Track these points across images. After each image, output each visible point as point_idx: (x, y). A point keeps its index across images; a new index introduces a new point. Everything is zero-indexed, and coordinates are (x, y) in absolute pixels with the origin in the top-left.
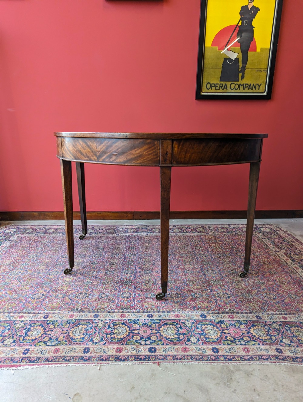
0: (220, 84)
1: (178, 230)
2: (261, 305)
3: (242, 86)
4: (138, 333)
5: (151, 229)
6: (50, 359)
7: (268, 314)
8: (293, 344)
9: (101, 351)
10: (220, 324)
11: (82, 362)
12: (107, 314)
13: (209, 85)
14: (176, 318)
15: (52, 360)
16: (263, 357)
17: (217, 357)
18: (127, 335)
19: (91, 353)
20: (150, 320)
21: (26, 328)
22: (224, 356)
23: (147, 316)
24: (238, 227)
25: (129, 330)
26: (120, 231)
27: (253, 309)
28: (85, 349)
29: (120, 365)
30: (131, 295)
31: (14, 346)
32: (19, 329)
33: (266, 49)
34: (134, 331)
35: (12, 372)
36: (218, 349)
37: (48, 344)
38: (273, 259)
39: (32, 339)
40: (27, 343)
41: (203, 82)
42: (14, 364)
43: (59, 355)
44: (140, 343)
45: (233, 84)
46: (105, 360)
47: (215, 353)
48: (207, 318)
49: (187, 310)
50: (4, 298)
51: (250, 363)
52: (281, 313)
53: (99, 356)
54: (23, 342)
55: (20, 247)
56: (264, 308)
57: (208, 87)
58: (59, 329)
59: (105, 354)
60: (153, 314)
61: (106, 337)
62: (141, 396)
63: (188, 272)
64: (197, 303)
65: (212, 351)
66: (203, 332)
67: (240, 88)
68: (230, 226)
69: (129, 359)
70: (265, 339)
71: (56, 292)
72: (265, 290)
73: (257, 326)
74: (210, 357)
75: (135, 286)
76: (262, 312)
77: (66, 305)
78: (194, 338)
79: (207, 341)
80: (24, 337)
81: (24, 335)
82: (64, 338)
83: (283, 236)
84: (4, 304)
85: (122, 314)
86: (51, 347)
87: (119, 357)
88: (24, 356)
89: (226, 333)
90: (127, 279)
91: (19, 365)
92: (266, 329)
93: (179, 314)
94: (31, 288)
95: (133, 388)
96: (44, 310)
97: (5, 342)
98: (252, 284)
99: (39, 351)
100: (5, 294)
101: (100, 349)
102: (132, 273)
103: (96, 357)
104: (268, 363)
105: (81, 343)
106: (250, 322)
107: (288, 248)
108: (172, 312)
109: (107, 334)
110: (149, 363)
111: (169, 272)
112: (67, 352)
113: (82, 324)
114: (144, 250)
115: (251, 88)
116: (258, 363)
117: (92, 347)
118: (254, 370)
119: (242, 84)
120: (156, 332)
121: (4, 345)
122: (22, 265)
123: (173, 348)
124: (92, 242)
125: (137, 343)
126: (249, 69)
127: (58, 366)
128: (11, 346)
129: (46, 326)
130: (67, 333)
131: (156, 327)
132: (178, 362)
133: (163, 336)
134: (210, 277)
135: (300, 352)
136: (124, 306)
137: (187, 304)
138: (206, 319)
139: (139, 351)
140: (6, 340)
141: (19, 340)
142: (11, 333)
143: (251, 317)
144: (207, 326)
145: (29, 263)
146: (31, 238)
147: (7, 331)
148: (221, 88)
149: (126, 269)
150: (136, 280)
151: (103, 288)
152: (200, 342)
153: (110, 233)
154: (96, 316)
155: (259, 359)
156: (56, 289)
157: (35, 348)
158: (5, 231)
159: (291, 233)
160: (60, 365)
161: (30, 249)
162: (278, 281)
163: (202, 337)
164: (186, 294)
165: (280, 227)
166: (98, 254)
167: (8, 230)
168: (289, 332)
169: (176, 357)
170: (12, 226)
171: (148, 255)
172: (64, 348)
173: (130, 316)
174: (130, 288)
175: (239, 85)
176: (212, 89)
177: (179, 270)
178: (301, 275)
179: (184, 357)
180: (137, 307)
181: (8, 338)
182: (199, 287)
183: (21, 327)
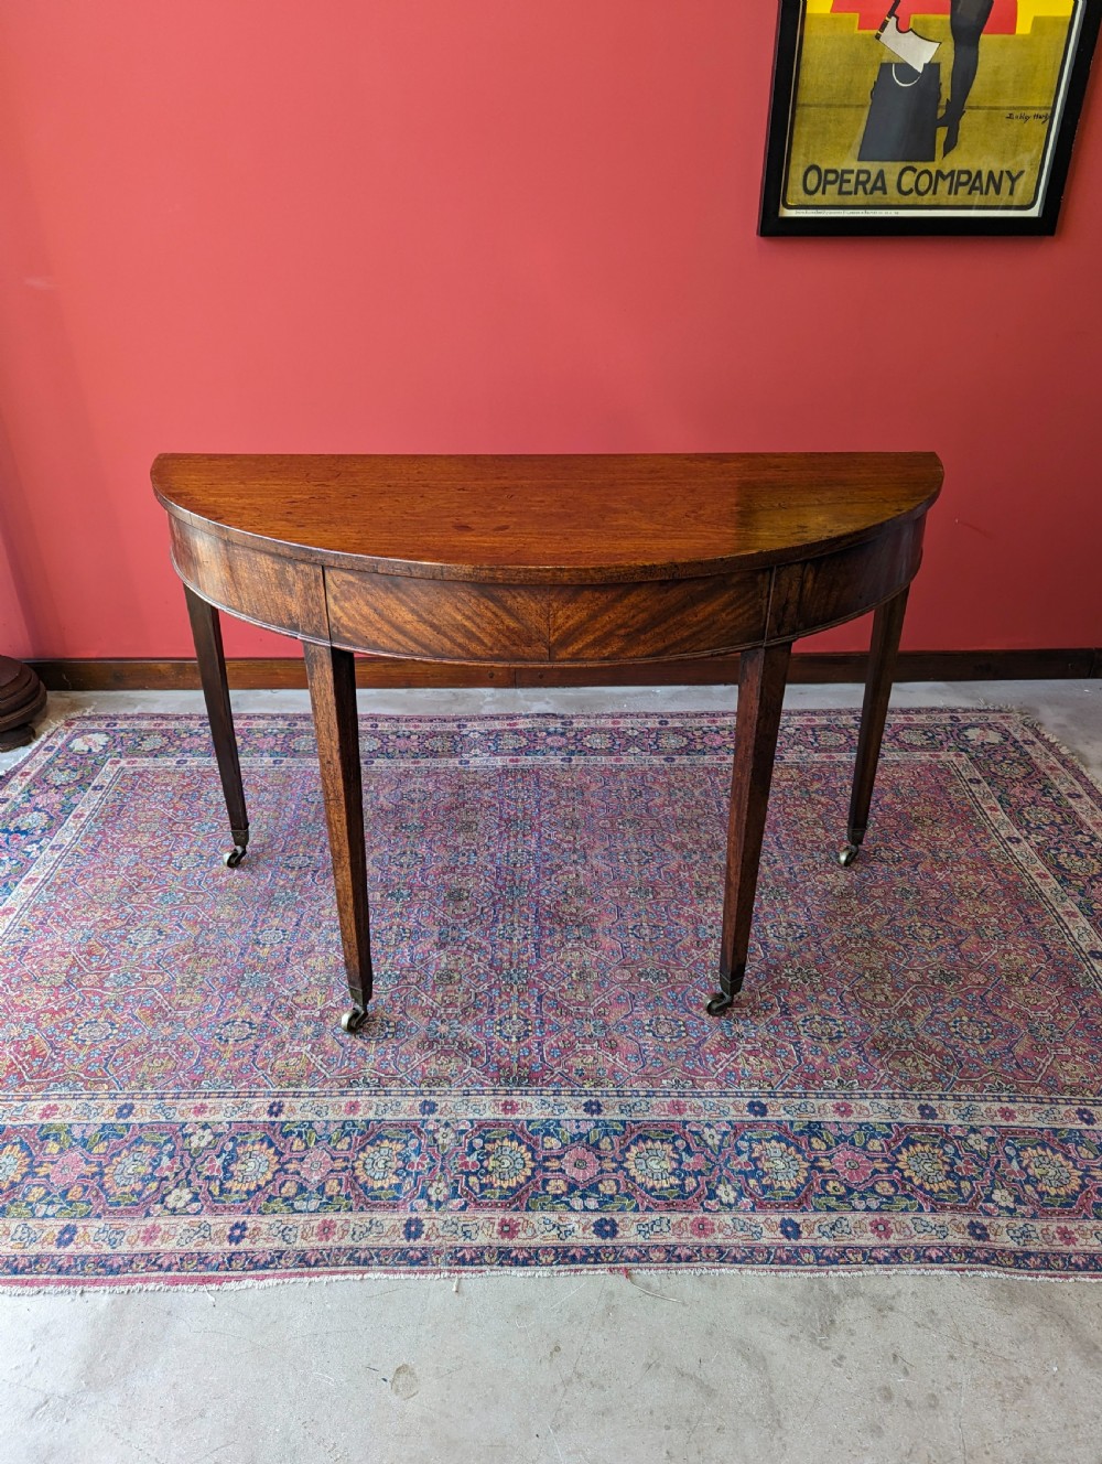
0: (860, 172)
1: (674, 743)
2: (938, 1065)
3: (944, 178)
4: (561, 1170)
5: (579, 736)
6: (311, 1257)
7: (957, 1098)
8: (1023, 1209)
9: (456, 1233)
10: (805, 1138)
11: (401, 1268)
12: (460, 1099)
13: (813, 179)
14: (672, 1117)
15: (317, 1261)
16: (927, 1253)
17: (796, 1252)
18: (528, 1179)
19: (428, 1237)
20: (592, 1125)
21: (223, 1151)
22: (816, 1248)
23: (583, 1107)
24: (890, 727)
25: (533, 1160)
26: (473, 744)
27: (913, 1082)
28: (409, 1224)
29: (515, 1276)
30: (530, 1028)
31: (197, 1213)
32: (200, 1154)
33: (1056, 21)
34: (547, 1164)
35: (212, 1299)
36: (798, 1226)
37: (297, 1205)
38: (997, 875)
39: (248, 1190)
40: (234, 1202)
41: (793, 162)
42: (210, 1273)
43: (337, 1245)
44: (567, 1203)
45: (908, 173)
46: (472, 1262)
47: (789, 1239)
48: (769, 1117)
49: (708, 1083)
50: (131, 1037)
51: (888, 1272)
52: (999, 1097)
53: (451, 1247)
54: (222, 1198)
55: (136, 818)
57: (811, 186)
58: (321, 1156)
59: (468, 1240)
60: (601, 1102)
61: (467, 1182)
62: (580, 1376)
63: (709, 931)
64: (737, 1057)
65: (782, 1232)
66: (756, 1166)
67: (939, 188)
69: (540, 1258)
70: (941, 1191)
71: (290, 1016)
72: (955, 1007)
73: (918, 1145)
74: (772, 1251)
75: (540, 990)
76: (940, 1092)
77: (330, 1065)
78: (729, 1187)
79: (765, 1196)
80: (222, 1184)
81: (221, 1176)
82: (340, 1184)
83: (1043, 767)
84: (137, 1060)
85: (506, 1103)
86: (306, 1218)
87: (511, 1252)
88: (234, 1247)
89: (825, 1169)
90: (511, 964)
91: (226, 1277)
92: (945, 1153)
93: (683, 1100)
94: (209, 998)
95: (557, 1349)
96: (266, 1086)
97: (170, 1201)
98: (917, 982)
99: (274, 1231)
100: (131, 1021)
101: (453, 1223)
103: (442, 1252)
104: (942, 1272)
105: (394, 1205)
106: (901, 1129)
107: (1052, 823)
108: (661, 1094)
109: (468, 1174)
110: (597, 1272)
112: (358, 1233)
113: (387, 1137)
114: (560, 836)
115: (980, 188)
116: (911, 1272)
117: (428, 1216)
118: (899, 1293)
119: (946, 172)
120: (614, 1165)
121: (167, 1212)
122: (162, 899)
123: (665, 1221)
124: (382, 799)
125: (558, 1206)
126: (978, 108)
127: (337, 1281)
128: (188, 1213)
129: (282, 1144)
130: (347, 1168)
131: (613, 1148)
132: (682, 1269)
133: (634, 1181)
134: (783, 955)
135: (1040, 1235)
136: (511, 1071)
137: (707, 1062)
138: (765, 1118)
139: (565, 1232)
140: (170, 1193)
141: (210, 1192)
142: (181, 1167)
143: (903, 1112)
144: (768, 1145)
145: (180, 891)
146: (168, 780)
147: (166, 1162)
148: (860, 187)
149: (504, 918)
150: (543, 969)
151: (439, 999)
152: (745, 1200)
153: (437, 751)
154: (429, 1107)
155: (916, 1260)
156: (290, 1003)
157: (261, 1220)
158: (71, 741)
159: (1073, 754)
160: (343, 1277)
161: (172, 830)
162: (1002, 968)
163: (752, 1182)
164: (703, 1024)
165: (1039, 724)
166: (405, 853)
167: (80, 740)
168: (1014, 1163)
169: (677, 1252)
170: (89, 718)
171: (575, 857)
172: (347, 1221)
173: (532, 1108)
174: (524, 1000)
175: (934, 175)
176: (827, 195)
177: (682, 921)
178: (1083, 945)
179: (699, 1251)
180: (552, 1074)
181: (176, 1187)
182: (745, 995)
183: (205, 1148)
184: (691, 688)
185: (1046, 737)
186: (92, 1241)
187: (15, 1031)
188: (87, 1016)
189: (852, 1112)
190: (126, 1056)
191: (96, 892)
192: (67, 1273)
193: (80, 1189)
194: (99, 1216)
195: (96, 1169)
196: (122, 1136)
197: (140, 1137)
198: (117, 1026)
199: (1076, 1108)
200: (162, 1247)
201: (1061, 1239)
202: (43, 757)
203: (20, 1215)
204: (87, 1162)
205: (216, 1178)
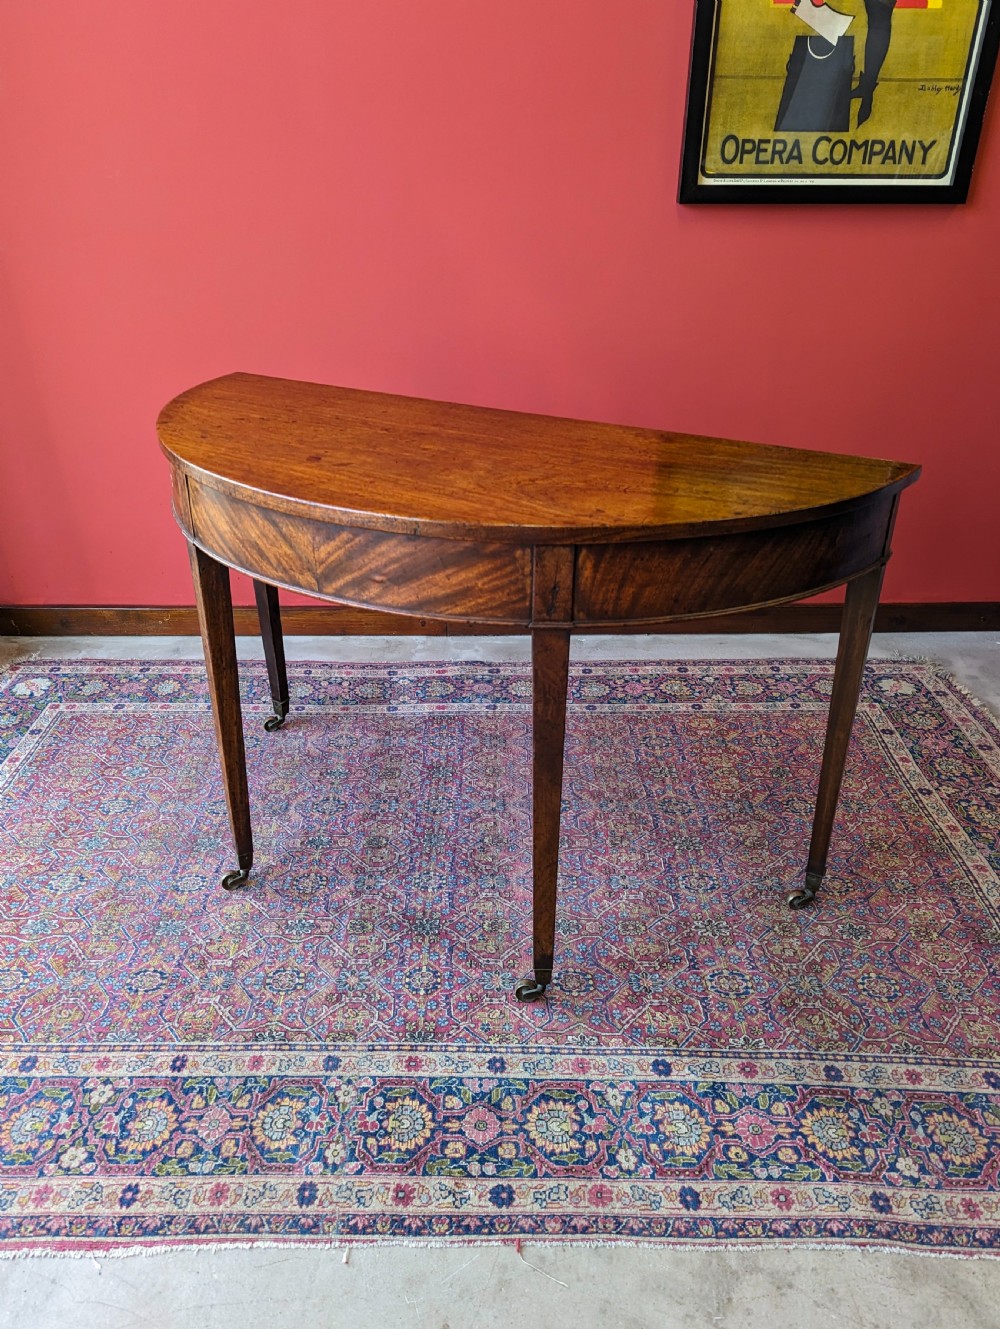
0: (777, 142)
1: (596, 691)
2: (844, 1023)
3: (858, 148)
4: (461, 1132)
5: (505, 684)
6: (202, 1222)
7: (864, 1059)
8: (928, 1179)
9: (349, 1199)
10: (709, 1100)
11: (294, 1236)
12: (364, 1054)
13: (730, 148)
14: (576, 1076)
15: (207, 1227)
16: (828, 1226)
17: (695, 1223)
18: (427, 1140)
19: (321, 1203)
20: (495, 1083)
21: (122, 1108)
22: (715, 1219)
23: (487, 1065)
24: (807, 676)
25: (433, 1120)
26: (402, 691)
27: (819, 1041)
28: (302, 1189)
29: (407, 1246)
30: (439, 980)
31: (91, 1174)
32: (100, 1110)
34: (447, 1125)
35: (97, 1266)
36: (697, 1195)
37: (191, 1166)
38: (907, 827)
39: (144, 1149)
40: (128, 1163)
41: (711, 132)
43: (229, 1211)
44: (465, 1168)
45: (824, 142)
46: (364, 1232)
47: (688, 1209)
48: (673, 1077)
49: (613, 1040)
50: (41, 986)
51: (789, 1247)
52: (906, 1058)
53: (343, 1215)
54: (117, 1158)
55: (69, 762)
57: (729, 155)
58: (220, 1114)
59: (361, 1208)
60: (505, 1059)
61: (365, 1143)
63: (622, 882)
64: (644, 1012)
65: (681, 1202)
66: (658, 1129)
67: (853, 157)
68: (778, 670)
69: (434, 1227)
70: (845, 1158)
71: (203, 964)
72: (863, 963)
73: (824, 1109)
74: (671, 1222)
75: (451, 941)
76: (846, 1052)
77: (237, 1018)
78: (630, 1152)
79: (666, 1162)
80: (118, 1143)
81: (118, 1135)
82: (237, 1145)
83: (954, 719)
84: (46, 1010)
85: (410, 1060)
86: (200, 1181)
87: (404, 1220)
88: (124, 1211)
89: (729, 1134)
90: (424, 913)
91: (114, 1242)
92: (850, 1118)
93: (588, 1058)
94: (123, 947)
96: (171, 1039)
97: (65, 1160)
98: (826, 937)
99: (167, 1194)
100: (43, 970)
101: (348, 1189)
102: (440, 887)
103: (334, 1219)
104: (844, 1247)
105: (289, 1168)
106: (805, 1092)
107: (964, 775)
108: (566, 1051)
110: (491, 1244)
111: (560, 881)
112: (250, 1198)
113: (288, 1095)
114: (481, 784)
115: (893, 158)
116: (812, 1246)
117: (323, 1180)
118: (799, 1269)
119: (860, 142)
120: (515, 1127)
121: (61, 1172)
122: (87, 844)
123: (563, 1188)
124: (309, 745)
125: (456, 1170)
126: (891, 80)
127: (225, 1249)
128: (81, 1174)
129: (182, 1102)
130: (245, 1127)
131: (515, 1109)
132: (577, 1240)
133: (534, 1145)
134: (693, 907)
136: (417, 1026)
137: (614, 1018)
138: (669, 1078)
139: (461, 1199)
140: (65, 1152)
141: (104, 1150)
142: (79, 1124)
143: (808, 1073)
144: (671, 1107)
145: (105, 836)
146: (104, 725)
147: (64, 1118)
148: (777, 156)
149: (420, 867)
150: (455, 919)
151: (350, 949)
152: (645, 1166)
153: (367, 698)
154: (332, 1063)
155: (817, 1233)
156: (203, 952)
157: (155, 1182)
158: (14, 686)
159: (984, 706)
160: (233, 1246)
161: (103, 775)
162: (911, 922)
163: (654, 1147)
164: (611, 978)
165: (952, 675)
166: (328, 799)
167: (24, 684)
168: (920, 1129)
169: (573, 1223)
171: (494, 805)
172: (241, 1185)
173: (436, 1065)
174: (434, 951)
175: (848, 144)
176: (744, 164)
177: (595, 872)
178: (992, 900)
179: (595, 1222)
180: (458, 1028)
181: (72, 1145)
182: (654, 948)
183: (105, 1105)
184: (615, 637)
185: (958, 688)
189: (756, 1072)
190: (35, 1006)
191: (22, 837)
196: (23, 1090)
197: (41, 1092)
198: (29, 974)
199: (983, 1071)
200: (53, 1210)
201: (965, 1212)
205: (113, 1136)
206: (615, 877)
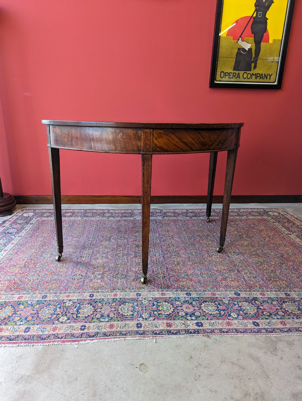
0: (234, 73)
1: (191, 215)
2: (286, 283)
3: (254, 75)
4: (182, 310)
5: (165, 213)
6: (108, 334)
7: (295, 291)
9: (153, 326)
10: (254, 301)
11: (137, 336)
12: (148, 292)
13: (222, 74)
14: (212, 296)
16: (299, 329)
17: (259, 330)
18: (173, 312)
19: (144, 328)
20: (189, 298)
21: (76, 307)
22: (265, 329)
23: (185, 294)
24: (248, 212)
25: (173, 307)
26: (136, 215)
28: (138, 324)
29: (173, 338)
30: (165, 275)
31: (70, 323)
33: (278, 40)
34: (178, 308)
35: (76, 346)
36: (258, 323)
37: (101, 320)
38: (287, 241)
39: (85, 316)
40: (81, 320)
41: (217, 70)
42: (75, 339)
43: (115, 330)
44: (186, 318)
45: (245, 73)
46: (159, 334)
47: (256, 326)
48: (241, 296)
49: (221, 288)
50: (45, 279)
51: (289, 335)
53: (152, 330)
54: (77, 319)
55: (43, 230)
56: (290, 286)
57: (222, 76)
58: (107, 307)
59: (157, 328)
60: (190, 293)
62: (200, 365)
63: (212, 254)
64: (228, 282)
65: (254, 325)
66: (241, 308)
67: (253, 77)
68: (240, 210)
69: (181, 332)
70: (298, 314)
71: (93, 273)
72: (287, 270)
73: (287, 302)
74: (252, 330)
75: (166, 266)
76: (289, 290)
77: (107, 285)
78: (234, 314)
79: (246, 316)
80: (77, 315)
81: (76, 313)
82: (114, 314)
83: (291, 220)
84: (47, 284)
85: (162, 293)
86: (105, 323)
87: (171, 331)
88: (82, 332)
89: (262, 309)
90: (157, 261)
91: (80, 340)
92: (296, 304)
93: (215, 292)
94: (68, 270)
95: (191, 357)
96: (88, 290)
97: (61, 320)
98: (274, 264)
99: (95, 327)
100: (45, 275)
101: (151, 324)
102: (160, 255)
103: (149, 331)
105: (132, 319)
106: (281, 299)
107: (298, 231)
108: (208, 291)
109: (154, 311)
110: (199, 336)
112: (122, 327)
113: (127, 302)
114: (165, 233)
115: (262, 78)
116: (296, 334)
117: (143, 322)
118: (294, 340)
119: (254, 74)
120: (198, 308)
121: (60, 323)
122: (52, 247)
123: (217, 322)
124: (113, 226)
125: (183, 319)
126: (261, 59)
127: (117, 340)
128: (66, 323)
129: (95, 305)
130: (116, 310)
131: (197, 304)
132: (225, 335)
133: (205, 312)
134: (234, 259)
136: (162, 286)
137: (219, 283)
138: (240, 296)
139: (187, 325)
140: (60, 318)
141: (72, 317)
142: (63, 311)
143: (280, 295)
144: (243, 303)
147: (58, 309)
148: (234, 77)
149: (153, 251)
150: (166, 262)
151: (137, 269)
152: (240, 317)
153: (127, 216)
154: (139, 295)
155: (296, 331)
156: (93, 270)
157: (91, 324)
158: (23, 214)
159: (298, 217)
160: (119, 339)
161: (54, 233)
162: (297, 261)
163: (241, 312)
164: (216, 274)
165: (287, 211)
166: (121, 237)
167: (26, 214)
169: (223, 330)
170: (28, 210)
171: (170, 238)
172: (118, 324)
173: (170, 294)
174: (162, 269)
175: (251, 74)
176: (226, 78)
177: (203, 252)
179: (229, 330)
180: (174, 286)
181: (62, 316)
182: (226, 268)
183: (71, 306)
184: (193, 204)
185: (290, 214)
186: (36, 331)
187: (9, 278)
188: (31, 274)
189: (265, 295)
192: (28, 340)
193: (31, 317)
194: (38, 324)
195: (36, 312)
196: (44, 303)
197: (50, 304)
198: (41, 276)
200: (59, 332)
202: (15, 218)
203: (11, 325)
204: (33, 310)
205: (75, 313)
206: (209, 253)
